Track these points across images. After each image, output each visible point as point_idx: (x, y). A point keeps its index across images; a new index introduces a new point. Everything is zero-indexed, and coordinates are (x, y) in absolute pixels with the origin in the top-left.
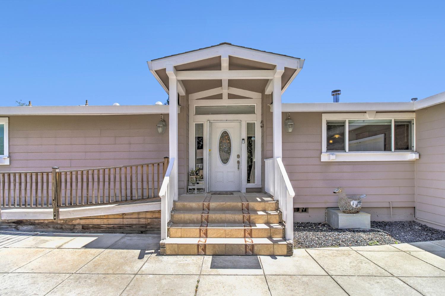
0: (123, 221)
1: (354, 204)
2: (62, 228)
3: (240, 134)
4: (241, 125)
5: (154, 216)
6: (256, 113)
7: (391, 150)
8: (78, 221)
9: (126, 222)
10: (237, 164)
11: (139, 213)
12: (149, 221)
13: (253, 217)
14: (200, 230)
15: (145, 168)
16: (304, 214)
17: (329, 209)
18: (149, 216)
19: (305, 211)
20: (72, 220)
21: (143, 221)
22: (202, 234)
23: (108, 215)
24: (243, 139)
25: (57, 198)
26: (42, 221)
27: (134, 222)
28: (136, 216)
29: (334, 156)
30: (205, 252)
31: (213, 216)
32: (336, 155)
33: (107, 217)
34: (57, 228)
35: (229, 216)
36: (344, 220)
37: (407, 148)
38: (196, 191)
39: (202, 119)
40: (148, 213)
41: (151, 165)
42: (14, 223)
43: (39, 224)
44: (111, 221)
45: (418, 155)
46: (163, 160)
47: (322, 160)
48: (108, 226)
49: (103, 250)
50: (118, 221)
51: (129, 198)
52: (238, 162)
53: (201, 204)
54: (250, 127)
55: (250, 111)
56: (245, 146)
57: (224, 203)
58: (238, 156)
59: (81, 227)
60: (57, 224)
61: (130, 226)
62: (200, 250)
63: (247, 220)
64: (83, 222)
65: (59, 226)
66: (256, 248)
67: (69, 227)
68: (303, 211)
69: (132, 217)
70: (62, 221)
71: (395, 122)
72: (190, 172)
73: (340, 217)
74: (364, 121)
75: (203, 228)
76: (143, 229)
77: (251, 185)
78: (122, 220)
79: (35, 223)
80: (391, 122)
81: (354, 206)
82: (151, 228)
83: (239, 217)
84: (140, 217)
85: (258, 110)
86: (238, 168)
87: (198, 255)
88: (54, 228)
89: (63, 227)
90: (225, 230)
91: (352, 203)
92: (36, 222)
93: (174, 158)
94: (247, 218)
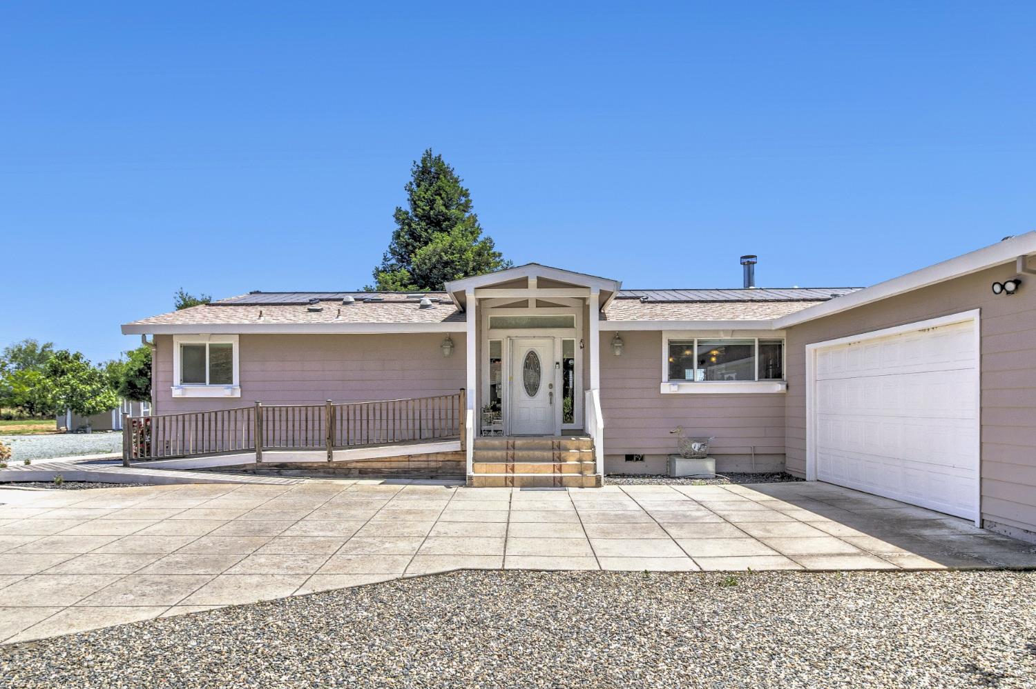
0: (409, 465)
1: (696, 446)
2: (334, 473)
3: (554, 356)
4: (554, 344)
5: (446, 459)
6: (575, 326)
7: (754, 379)
8: (354, 465)
9: (412, 465)
10: (548, 398)
11: (428, 455)
12: (441, 464)
13: (564, 454)
14: (507, 465)
15: (430, 401)
16: (639, 463)
17: (671, 457)
18: (440, 458)
19: (642, 460)
20: (347, 462)
21: (433, 464)
22: (508, 470)
23: (390, 457)
24: (558, 363)
25: (331, 437)
26: (310, 465)
27: (423, 465)
28: (425, 459)
29: (676, 387)
30: (513, 484)
31: (519, 453)
32: (679, 386)
33: (389, 460)
34: (329, 473)
35: (538, 453)
36: (681, 466)
37: (778, 376)
38: (492, 433)
39: (500, 335)
40: (439, 455)
41: (444, 398)
42: (276, 466)
43: (306, 468)
44: (394, 465)
45: (784, 386)
46: (459, 392)
47: (662, 392)
48: (390, 470)
49: (403, 486)
50: (402, 465)
51: (417, 436)
52: (551, 394)
53: (505, 441)
54: (567, 346)
55: (567, 324)
56: (559, 372)
57: (532, 441)
58: (551, 386)
59: (358, 472)
60: (330, 468)
61: (418, 470)
62: (508, 482)
63: (558, 457)
64: (359, 465)
65: (331, 470)
66: (564, 480)
67: (344, 471)
68: (637, 460)
69: (420, 459)
70: (335, 465)
71: (759, 341)
72: (484, 407)
73: (677, 463)
74: (720, 340)
75: (510, 464)
76: (434, 474)
77: (568, 426)
78: (407, 463)
79: (302, 466)
80: (754, 342)
81: (696, 449)
82: (444, 472)
83: (549, 454)
84: (429, 460)
85: (578, 323)
86: (551, 403)
87: (506, 487)
88: (324, 472)
89: (336, 472)
90: (533, 466)
91: (693, 446)
92: (304, 465)
93: (472, 390)
94: (558, 455)
